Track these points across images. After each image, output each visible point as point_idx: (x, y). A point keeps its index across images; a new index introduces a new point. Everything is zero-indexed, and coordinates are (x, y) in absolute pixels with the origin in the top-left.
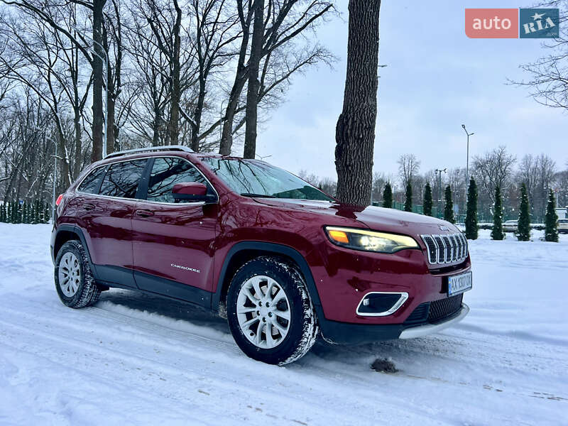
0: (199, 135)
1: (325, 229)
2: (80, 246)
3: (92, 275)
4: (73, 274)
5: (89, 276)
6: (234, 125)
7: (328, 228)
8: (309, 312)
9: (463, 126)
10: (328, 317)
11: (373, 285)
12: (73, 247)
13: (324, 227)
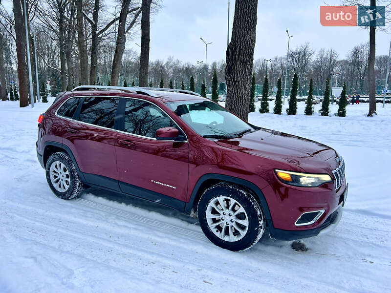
0: (97, 32)
1: (275, 172)
2: (67, 158)
3: (79, 179)
4: (63, 176)
5: (77, 179)
6: (126, 26)
7: (276, 170)
8: (261, 222)
9: (287, 31)
10: (276, 226)
11: (305, 209)
12: (61, 159)
13: (274, 170)
